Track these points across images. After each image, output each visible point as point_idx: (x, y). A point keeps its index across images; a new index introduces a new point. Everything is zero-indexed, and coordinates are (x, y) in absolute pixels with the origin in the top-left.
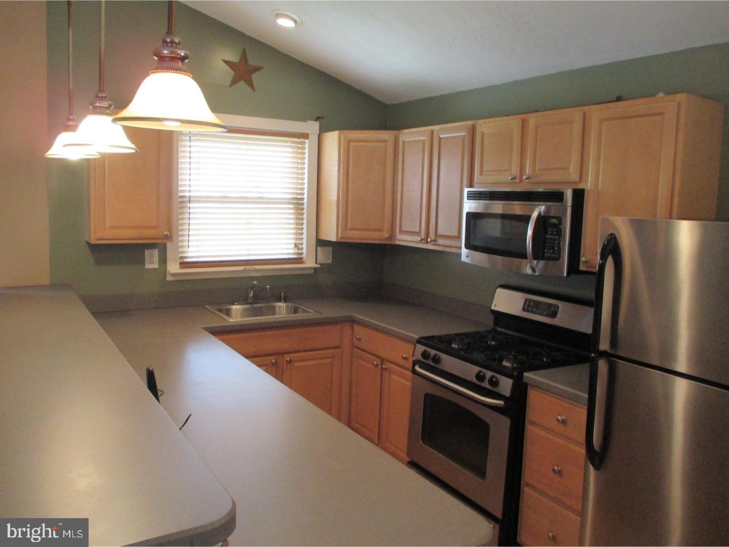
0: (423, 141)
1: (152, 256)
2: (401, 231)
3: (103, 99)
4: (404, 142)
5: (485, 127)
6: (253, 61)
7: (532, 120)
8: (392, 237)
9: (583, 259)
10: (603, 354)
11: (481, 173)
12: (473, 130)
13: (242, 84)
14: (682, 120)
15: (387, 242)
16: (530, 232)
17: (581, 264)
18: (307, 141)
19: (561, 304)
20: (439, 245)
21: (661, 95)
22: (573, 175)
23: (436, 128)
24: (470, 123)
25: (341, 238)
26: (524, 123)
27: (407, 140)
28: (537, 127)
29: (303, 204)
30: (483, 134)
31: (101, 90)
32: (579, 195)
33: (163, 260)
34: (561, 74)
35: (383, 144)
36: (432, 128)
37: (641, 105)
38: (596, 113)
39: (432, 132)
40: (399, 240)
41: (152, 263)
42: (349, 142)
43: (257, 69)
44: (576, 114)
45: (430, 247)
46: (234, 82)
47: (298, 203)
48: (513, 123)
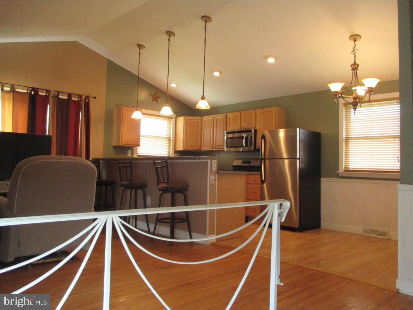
0: (211, 120)
1: (130, 152)
2: (204, 146)
3: (167, 104)
4: (204, 120)
5: (230, 115)
6: (158, 95)
7: (243, 113)
8: (200, 148)
9: (257, 145)
10: (263, 159)
11: (229, 127)
12: (227, 116)
13: (155, 102)
14: (277, 112)
15: (199, 150)
16: (244, 141)
17: (257, 147)
18: (172, 120)
19: (252, 160)
20: (217, 149)
21: (273, 107)
22: (254, 126)
23: (215, 116)
24: (226, 114)
25: (185, 149)
26: (241, 114)
27: (205, 119)
28: (244, 115)
29: (170, 139)
30: (230, 117)
31: (167, 102)
32: (255, 131)
33: (132, 154)
34: (250, 102)
35: (198, 121)
36: (213, 116)
37: (267, 109)
38: (258, 111)
39: (214, 117)
40: (203, 149)
41: (130, 154)
42: (187, 120)
43: (159, 97)
44: (254, 112)
45: (214, 149)
46: (153, 101)
47: (169, 139)
48: (238, 114)
